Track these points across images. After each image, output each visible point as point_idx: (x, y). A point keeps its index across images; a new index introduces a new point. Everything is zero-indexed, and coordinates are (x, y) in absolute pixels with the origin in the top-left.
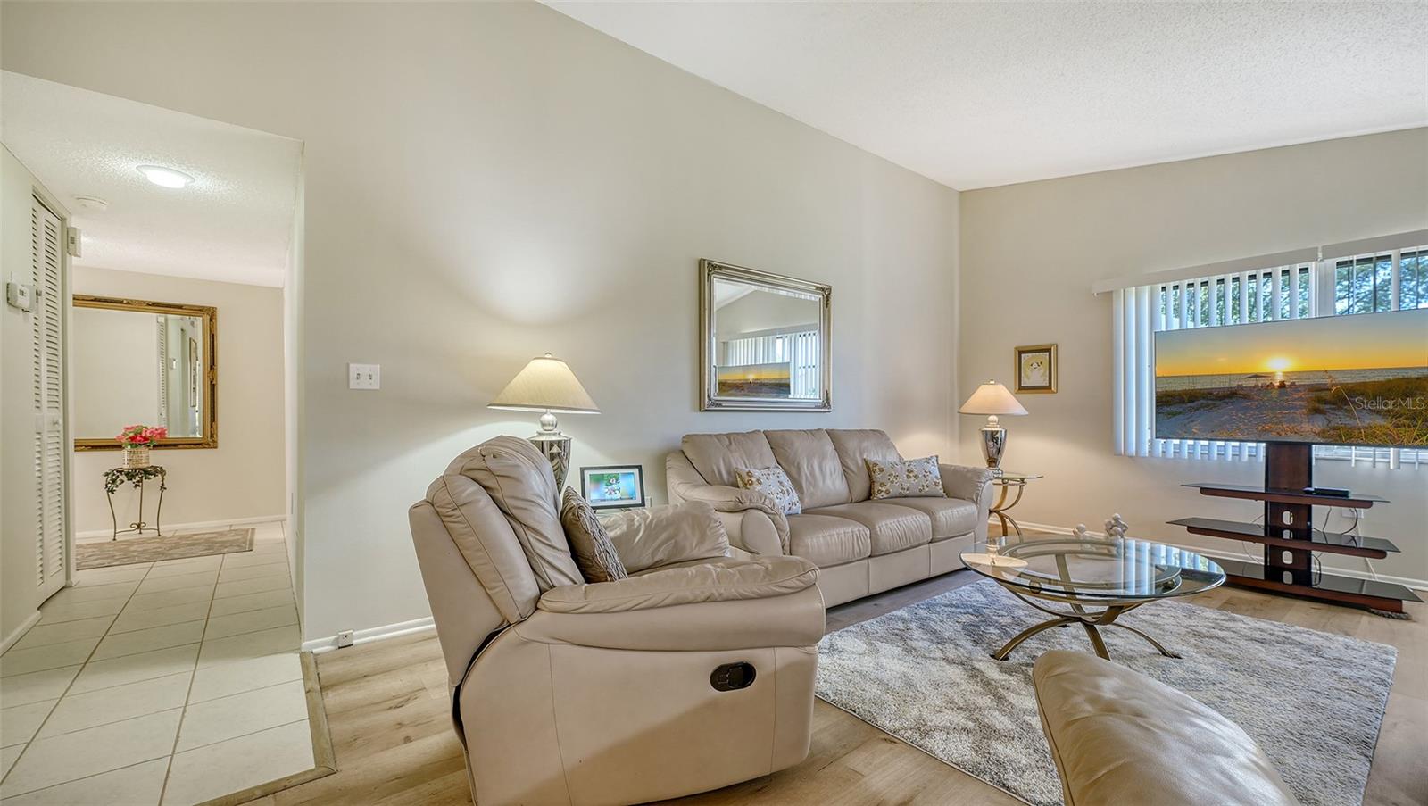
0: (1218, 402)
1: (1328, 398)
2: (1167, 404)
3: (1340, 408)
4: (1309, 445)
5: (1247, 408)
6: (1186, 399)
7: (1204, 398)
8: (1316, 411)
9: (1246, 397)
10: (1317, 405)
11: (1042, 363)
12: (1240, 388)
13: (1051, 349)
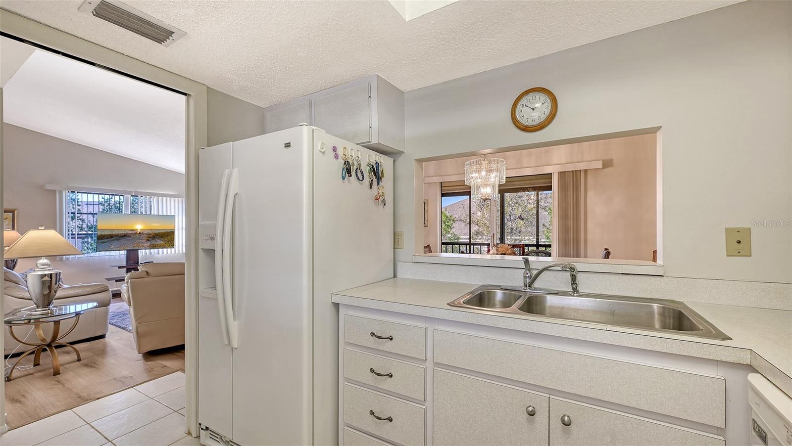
2: (102, 239)
4: (138, 250)
6: (109, 237)
7: (116, 237)
8: (148, 240)
11: (7, 218)
12: (128, 233)
13: (14, 211)
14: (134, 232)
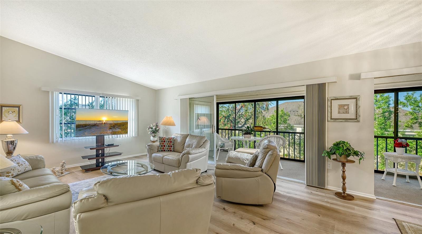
0: (92, 127)
1: (112, 126)
2: (79, 127)
3: (114, 128)
4: (104, 136)
5: (98, 128)
6: (84, 126)
7: (88, 126)
8: (110, 128)
9: (98, 126)
10: (110, 127)
11: (14, 112)
12: (97, 124)
13: (20, 107)
14: (101, 122)
